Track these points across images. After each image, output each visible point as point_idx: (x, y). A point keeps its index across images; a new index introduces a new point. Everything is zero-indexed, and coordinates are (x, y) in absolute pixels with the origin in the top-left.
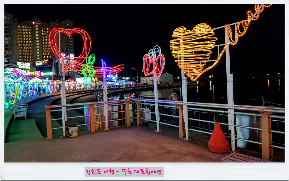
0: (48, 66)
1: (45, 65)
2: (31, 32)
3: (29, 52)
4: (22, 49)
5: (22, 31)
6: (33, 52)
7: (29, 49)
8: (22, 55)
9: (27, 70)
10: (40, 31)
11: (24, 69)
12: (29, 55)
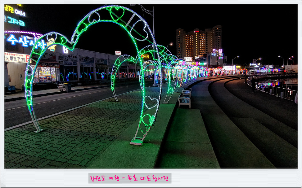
0: (203, 59)
1: (201, 58)
2: (193, 38)
3: (191, 51)
4: (187, 50)
5: (188, 38)
6: (194, 51)
7: (191, 49)
8: (187, 53)
9: (190, 61)
10: (198, 36)
11: (188, 61)
12: (191, 53)
